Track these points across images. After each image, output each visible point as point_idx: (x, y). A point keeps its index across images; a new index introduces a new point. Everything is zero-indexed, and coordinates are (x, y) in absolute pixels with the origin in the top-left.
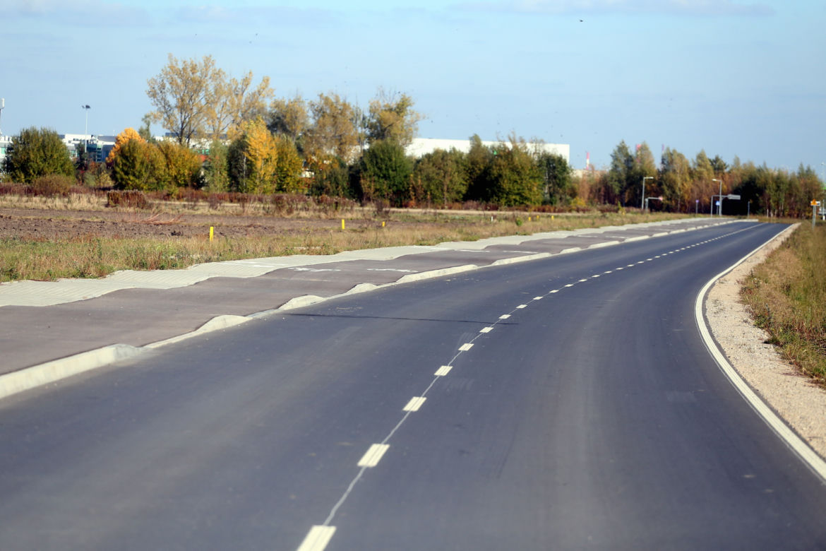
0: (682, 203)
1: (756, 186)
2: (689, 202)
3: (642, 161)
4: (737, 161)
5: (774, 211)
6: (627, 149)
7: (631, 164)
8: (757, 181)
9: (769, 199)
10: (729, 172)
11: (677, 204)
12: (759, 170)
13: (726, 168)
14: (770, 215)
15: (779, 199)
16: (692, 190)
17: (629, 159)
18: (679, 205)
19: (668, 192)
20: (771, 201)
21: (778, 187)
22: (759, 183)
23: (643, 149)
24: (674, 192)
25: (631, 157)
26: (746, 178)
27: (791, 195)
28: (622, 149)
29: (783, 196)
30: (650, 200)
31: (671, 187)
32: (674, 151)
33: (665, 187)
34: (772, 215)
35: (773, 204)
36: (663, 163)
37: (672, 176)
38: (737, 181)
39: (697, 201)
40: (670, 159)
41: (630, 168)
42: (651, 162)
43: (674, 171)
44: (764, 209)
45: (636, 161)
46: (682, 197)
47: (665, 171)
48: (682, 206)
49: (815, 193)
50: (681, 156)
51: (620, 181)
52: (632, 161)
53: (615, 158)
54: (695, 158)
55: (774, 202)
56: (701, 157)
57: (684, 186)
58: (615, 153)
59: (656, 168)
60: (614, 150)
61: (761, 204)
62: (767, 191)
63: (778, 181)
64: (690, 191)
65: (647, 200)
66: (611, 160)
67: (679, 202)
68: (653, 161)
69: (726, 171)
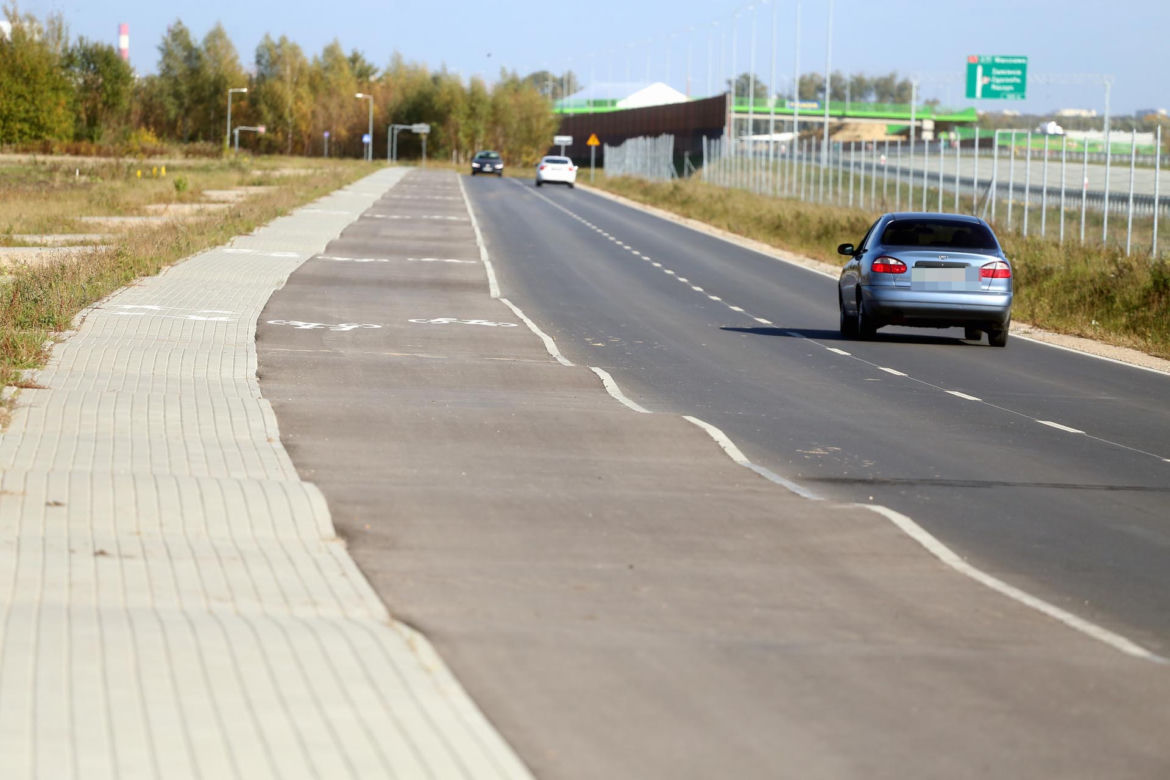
0: (296, 138)
1: (432, 107)
2: (309, 136)
3: (218, 60)
4: (397, 59)
5: (466, 152)
6: (187, 35)
7: (196, 64)
8: (435, 98)
9: (456, 132)
10: (379, 80)
11: (286, 138)
12: (436, 80)
13: (373, 73)
14: (458, 162)
15: (476, 132)
16: (314, 113)
17: (192, 54)
18: (290, 141)
19: (269, 117)
20: (461, 135)
21: (473, 109)
22: (439, 103)
23: (216, 35)
24: (281, 117)
25: (196, 50)
26: (412, 93)
27: (495, 123)
28: (178, 35)
29: (481, 126)
30: (241, 132)
31: (276, 106)
32: (283, 40)
33: (263, 108)
34: (462, 160)
35: (464, 141)
36: (258, 62)
37: (278, 86)
38: (396, 98)
39: (326, 135)
40: (272, 57)
41: (195, 72)
42: (232, 61)
43: (281, 78)
44: (448, 148)
45: (205, 56)
46: (295, 127)
47: (262, 77)
48: (296, 143)
49: (538, 121)
50: (295, 51)
51: (177, 95)
52: (198, 57)
53: (167, 53)
54: (320, 54)
55: (466, 136)
56: (331, 52)
57: (298, 104)
58: (166, 43)
59: (243, 72)
60: (164, 38)
61: (442, 141)
62: (453, 117)
63: (474, 97)
64: (309, 116)
65: (236, 132)
66: (159, 56)
67: (290, 136)
68: (236, 57)
69: (372, 79)
